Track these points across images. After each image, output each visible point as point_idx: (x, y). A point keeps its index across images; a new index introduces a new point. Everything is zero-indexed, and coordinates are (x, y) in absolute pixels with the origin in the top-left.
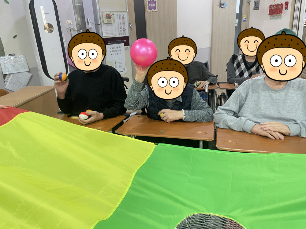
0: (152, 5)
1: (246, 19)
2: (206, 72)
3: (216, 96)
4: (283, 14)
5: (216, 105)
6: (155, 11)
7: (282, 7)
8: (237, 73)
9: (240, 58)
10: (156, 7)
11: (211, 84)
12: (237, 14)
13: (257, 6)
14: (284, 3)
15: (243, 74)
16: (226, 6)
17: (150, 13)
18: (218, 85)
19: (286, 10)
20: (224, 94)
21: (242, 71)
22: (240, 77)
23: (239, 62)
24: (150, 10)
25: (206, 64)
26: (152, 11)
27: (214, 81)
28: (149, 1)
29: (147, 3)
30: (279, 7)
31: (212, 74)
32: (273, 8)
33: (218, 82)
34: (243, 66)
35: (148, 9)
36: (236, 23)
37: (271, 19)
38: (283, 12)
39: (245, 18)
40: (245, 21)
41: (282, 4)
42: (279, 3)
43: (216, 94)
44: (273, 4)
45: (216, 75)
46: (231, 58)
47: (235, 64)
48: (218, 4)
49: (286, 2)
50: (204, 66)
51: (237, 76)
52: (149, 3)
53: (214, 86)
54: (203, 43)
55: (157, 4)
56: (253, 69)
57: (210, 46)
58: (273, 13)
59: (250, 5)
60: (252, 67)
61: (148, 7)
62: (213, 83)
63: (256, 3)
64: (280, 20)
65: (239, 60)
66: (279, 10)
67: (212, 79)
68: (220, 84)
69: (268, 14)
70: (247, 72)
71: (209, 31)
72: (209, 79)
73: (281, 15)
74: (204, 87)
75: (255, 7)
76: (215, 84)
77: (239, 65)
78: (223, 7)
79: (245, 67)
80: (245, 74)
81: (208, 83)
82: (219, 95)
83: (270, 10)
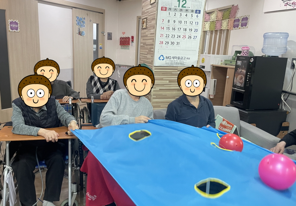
0: (14, 26)
1: (102, 47)
2: (70, 89)
3: (79, 109)
4: (130, 46)
5: (79, 116)
6: (17, 31)
7: (129, 40)
8: (95, 90)
9: (96, 78)
10: (18, 28)
11: (74, 99)
12: (94, 40)
13: (110, 37)
14: (130, 37)
15: (99, 91)
16: (84, 34)
17: (12, 32)
18: (80, 100)
19: (132, 42)
20: (86, 107)
21: (98, 88)
22: (97, 93)
23: (95, 82)
24: (12, 30)
25: (69, 83)
26: (14, 31)
27: (76, 96)
28: (10, 22)
29: (9, 23)
30: (127, 40)
31: (75, 91)
32: (123, 40)
33: (80, 97)
34: (98, 85)
35: (10, 29)
36: (94, 48)
37: (122, 48)
38: (130, 44)
39: (100, 45)
40: (101, 48)
41: (129, 38)
42: (127, 36)
43: (79, 108)
44: (122, 37)
45: (78, 92)
46: (89, 78)
47: (93, 83)
48: (78, 32)
49: (132, 36)
50: (67, 84)
51: (94, 92)
52: (10, 24)
53: (77, 100)
54: (65, 64)
55: (19, 25)
56: (107, 87)
57: (72, 68)
58: (123, 44)
59: (104, 35)
60: (105, 85)
61: (9, 27)
62: (76, 98)
63: (109, 34)
64: (128, 50)
65: (96, 80)
66: (127, 42)
67: (75, 95)
68: (81, 99)
69: (119, 44)
70: (102, 89)
71: (70, 54)
72: (73, 95)
73: (129, 47)
74: (68, 101)
75: (109, 37)
76: (78, 99)
77: (95, 84)
78: (82, 35)
79: (100, 85)
80: (100, 91)
81: (72, 98)
82: (81, 109)
83: (120, 41)
